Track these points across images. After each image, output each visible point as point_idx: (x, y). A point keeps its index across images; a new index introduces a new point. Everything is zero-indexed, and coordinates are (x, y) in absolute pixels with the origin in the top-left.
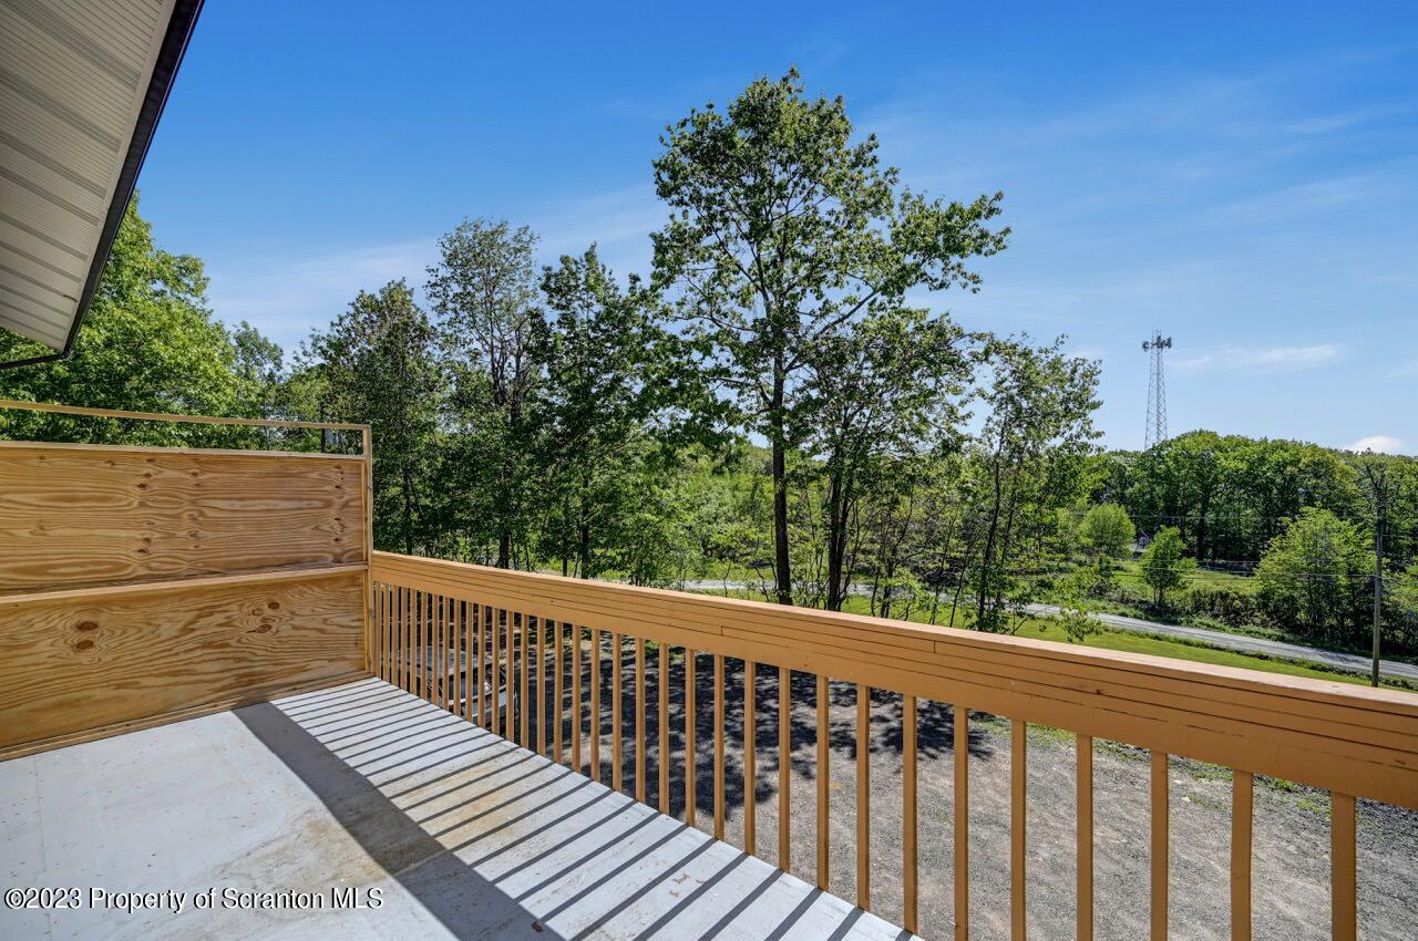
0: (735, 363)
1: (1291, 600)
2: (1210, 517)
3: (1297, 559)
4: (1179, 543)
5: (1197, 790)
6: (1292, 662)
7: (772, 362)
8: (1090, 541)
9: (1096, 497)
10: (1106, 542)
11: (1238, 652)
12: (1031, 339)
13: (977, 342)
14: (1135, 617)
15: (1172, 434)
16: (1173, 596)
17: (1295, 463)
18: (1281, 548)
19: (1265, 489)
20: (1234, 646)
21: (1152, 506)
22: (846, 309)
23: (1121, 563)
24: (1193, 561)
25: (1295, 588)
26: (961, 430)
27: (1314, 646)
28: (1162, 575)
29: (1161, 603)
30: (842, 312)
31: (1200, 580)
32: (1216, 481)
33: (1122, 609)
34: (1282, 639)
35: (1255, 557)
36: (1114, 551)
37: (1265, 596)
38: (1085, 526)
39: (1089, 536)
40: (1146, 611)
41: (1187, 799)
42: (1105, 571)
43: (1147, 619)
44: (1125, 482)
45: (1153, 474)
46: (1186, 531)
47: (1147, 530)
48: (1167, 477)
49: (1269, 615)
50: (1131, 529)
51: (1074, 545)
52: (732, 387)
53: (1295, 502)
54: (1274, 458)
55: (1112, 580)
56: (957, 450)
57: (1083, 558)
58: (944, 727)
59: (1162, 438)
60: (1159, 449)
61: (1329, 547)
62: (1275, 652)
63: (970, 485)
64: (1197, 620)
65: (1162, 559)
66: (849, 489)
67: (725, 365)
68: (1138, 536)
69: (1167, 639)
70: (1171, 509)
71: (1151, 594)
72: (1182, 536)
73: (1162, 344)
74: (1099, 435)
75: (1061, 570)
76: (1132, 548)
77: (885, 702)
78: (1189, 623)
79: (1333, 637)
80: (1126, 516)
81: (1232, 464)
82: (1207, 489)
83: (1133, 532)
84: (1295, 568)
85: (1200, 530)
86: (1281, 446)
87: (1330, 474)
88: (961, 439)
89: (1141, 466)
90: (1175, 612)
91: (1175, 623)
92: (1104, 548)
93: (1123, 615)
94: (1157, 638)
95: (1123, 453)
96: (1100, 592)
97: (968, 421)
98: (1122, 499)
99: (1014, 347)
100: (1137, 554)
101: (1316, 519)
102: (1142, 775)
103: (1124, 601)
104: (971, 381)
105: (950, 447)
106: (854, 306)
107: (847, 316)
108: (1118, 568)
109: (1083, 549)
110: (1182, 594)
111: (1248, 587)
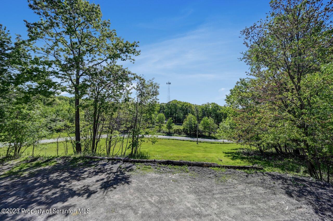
0: (61, 70)
1: (187, 129)
2: (176, 116)
3: (188, 123)
4: (172, 121)
5: (173, 177)
6: (187, 141)
7: (75, 73)
8: (158, 121)
9: (159, 112)
10: (161, 121)
11: (180, 140)
12: (144, 76)
13: (133, 75)
14: (165, 135)
15: (171, 100)
16: (171, 131)
17: (187, 106)
18: (186, 121)
19: (183, 110)
20: (180, 139)
21: (168, 113)
22: (100, 61)
23: (163, 125)
24: (174, 124)
25: (187, 127)
26: (129, 96)
27: (190, 137)
28: (169, 127)
29: (169, 132)
30: (98, 62)
31: (175, 127)
32: (177, 109)
33: (163, 134)
34: (186, 137)
35: (182, 122)
36: (162, 123)
37: (184, 129)
38: (157, 118)
39: (158, 120)
40: (167, 134)
41: (171, 181)
42: (160, 127)
43: (167, 136)
44: (164, 109)
45: (168, 108)
46: (173, 118)
47: (167, 118)
48: (170, 108)
49: (184, 132)
50: (165, 118)
51: (155, 122)
52: (58, 78)
53: (187, 112)
54: (185, 105)
55: (161, 128)
56: (128, 101)
57: (157, 124)
58: (120, 176)
59: (170, 101)
60: (169, 103)
61: (191, 120)
62: (185, 139)
63: (131, 110)
64: (174, 135)
65: (170, 123)
66: (99, 110)
67: (57, 71)
68: (166, 119)
69: (170, 139)
70: (171, 114)
71: (168, 131)
72: (172, 119)
73: (170, 83)
74: (158, 100)
75: (153, 127)
76: (165, 122)
77: (104, 173)
78: (173, 136)
79: (192, 135)
80: (164, 116)
81: (180, 106)
82: (176, 110)
83: (165, 119)
84: (187, 124)
85: (175, 118)
86: (186, 103)
87: (191, 108)
88: (129, 98)
89: (166, 106)
90: (172, 134)
91: (172, 136)
92: (160, 122)
93: (163, 135)
94: (169, 139)
95: (163, 103)
96: (159, 131)
97: (131, 94)
98: (163, 112)
99: (141, 77)
100: (166, 123)
101: (190, 115)
102: (163, 177)
103: (164, 132)
104: (132, 85)
105: (127, 100)
106: (102, 61)
107: (100, 63)
108: (163, 126)
109: (157, 123)
110: (172, 130)
111: (181, 128)
